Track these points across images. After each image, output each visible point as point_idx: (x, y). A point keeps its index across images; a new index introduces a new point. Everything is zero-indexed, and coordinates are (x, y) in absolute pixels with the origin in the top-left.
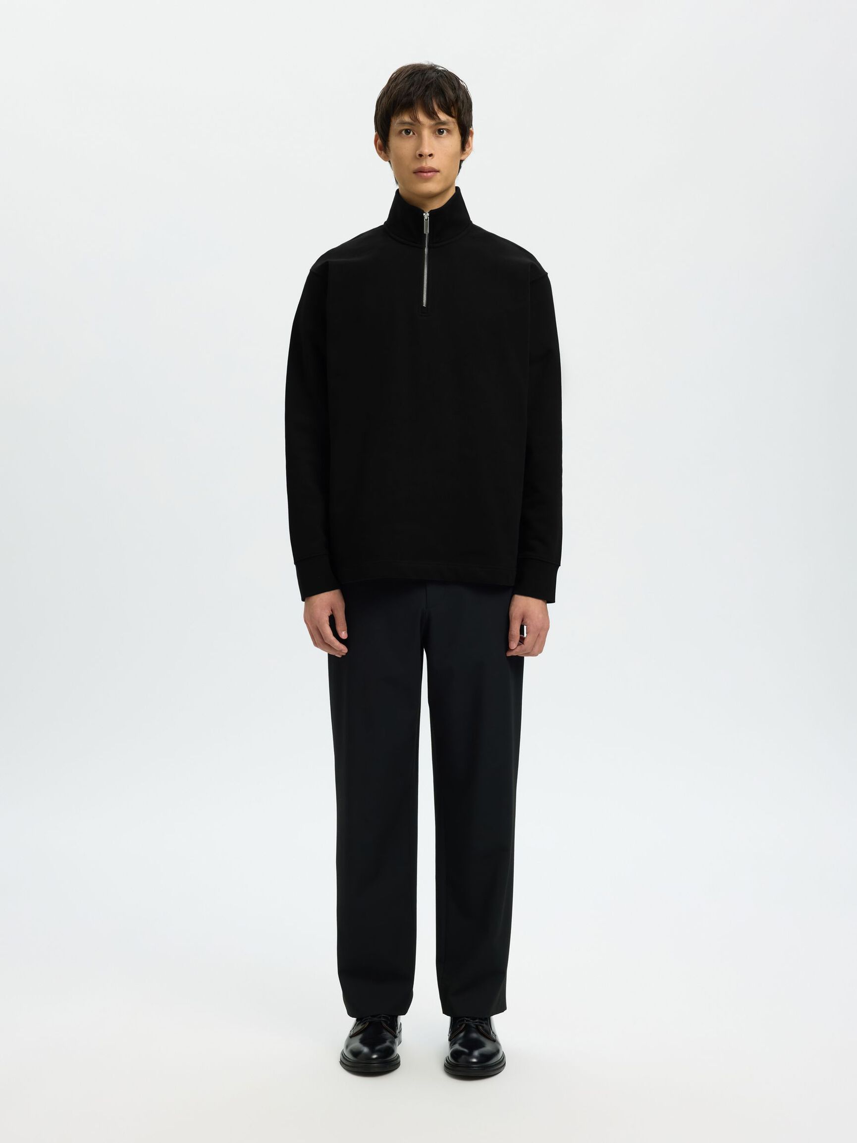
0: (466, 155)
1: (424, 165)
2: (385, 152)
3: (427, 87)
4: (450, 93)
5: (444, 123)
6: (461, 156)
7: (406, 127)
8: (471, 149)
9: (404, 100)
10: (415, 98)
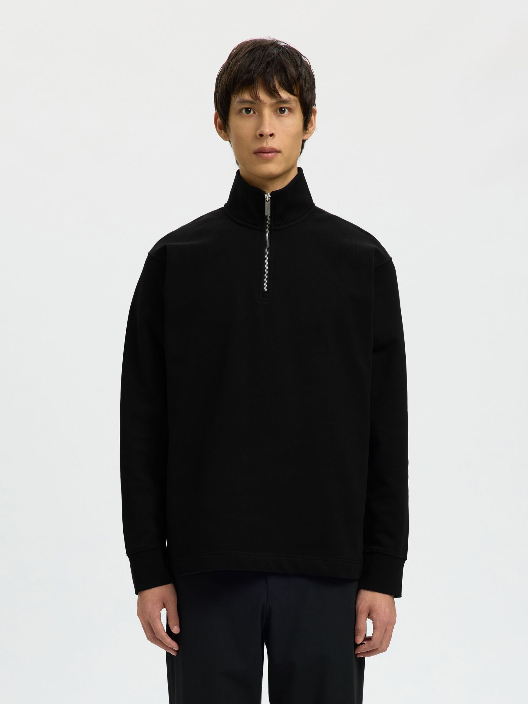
0: (309, 135)
1: (264, 145)
2: (225, 131)
3: (268, 64)
4: (292, 70)
5: (285, 102)
6: (304, 135)
7: (246, 106)
8: (314, 128)
9: (245, 77)
10: (256, 75)
